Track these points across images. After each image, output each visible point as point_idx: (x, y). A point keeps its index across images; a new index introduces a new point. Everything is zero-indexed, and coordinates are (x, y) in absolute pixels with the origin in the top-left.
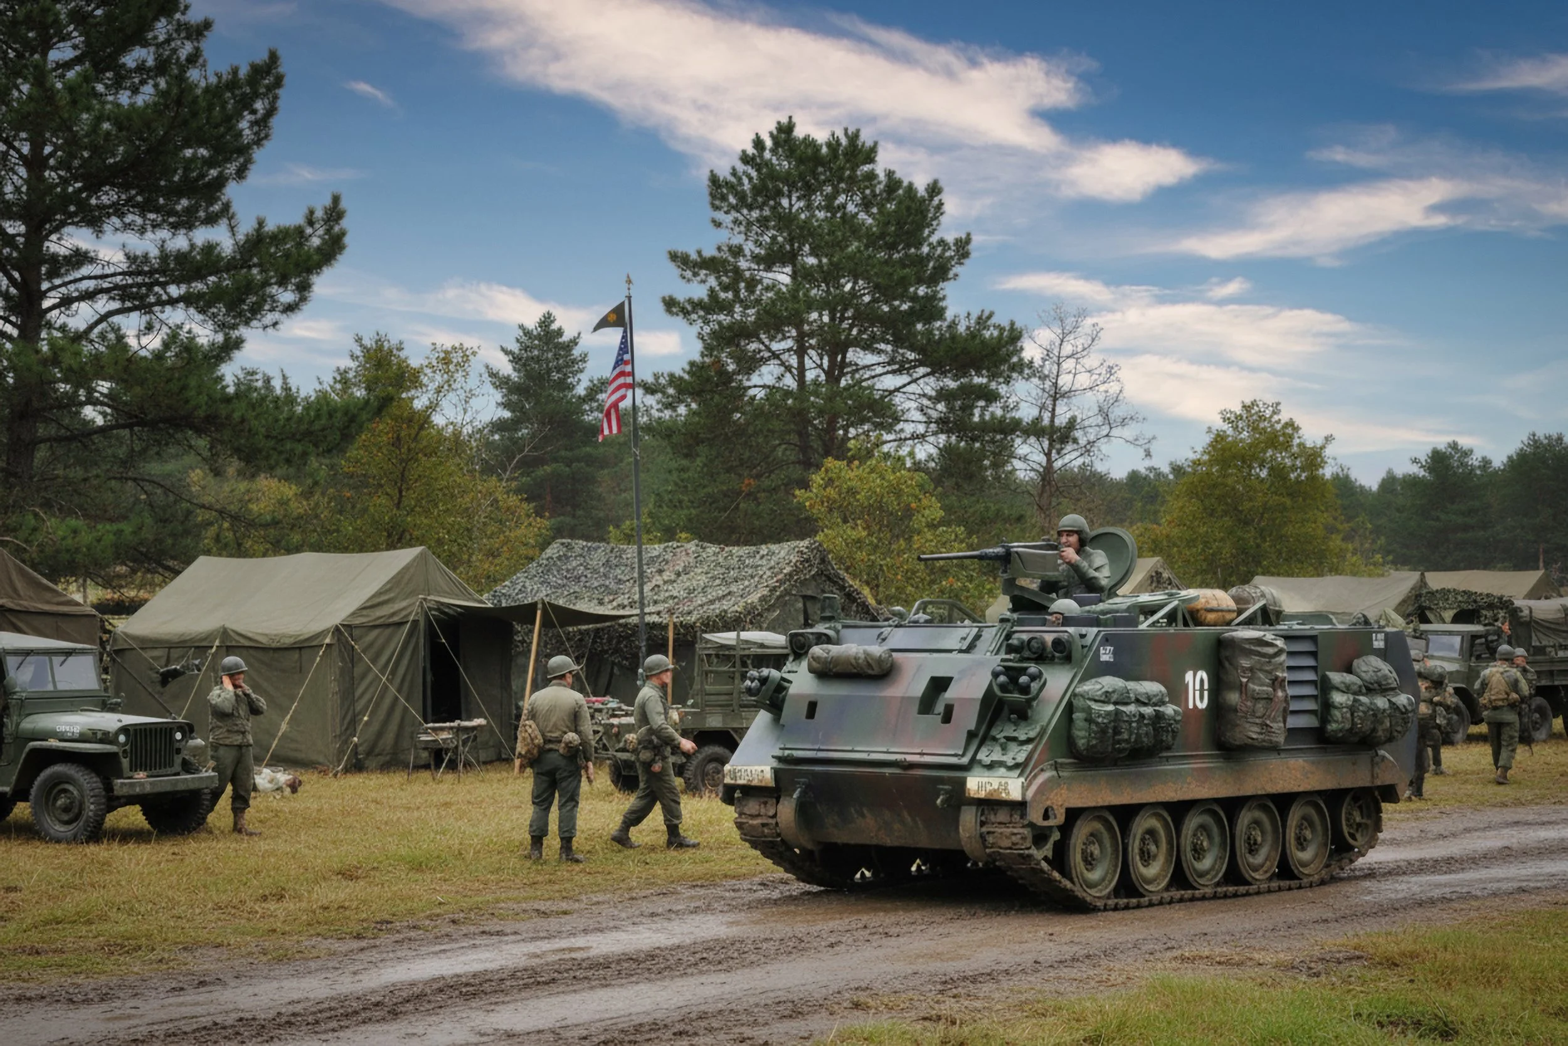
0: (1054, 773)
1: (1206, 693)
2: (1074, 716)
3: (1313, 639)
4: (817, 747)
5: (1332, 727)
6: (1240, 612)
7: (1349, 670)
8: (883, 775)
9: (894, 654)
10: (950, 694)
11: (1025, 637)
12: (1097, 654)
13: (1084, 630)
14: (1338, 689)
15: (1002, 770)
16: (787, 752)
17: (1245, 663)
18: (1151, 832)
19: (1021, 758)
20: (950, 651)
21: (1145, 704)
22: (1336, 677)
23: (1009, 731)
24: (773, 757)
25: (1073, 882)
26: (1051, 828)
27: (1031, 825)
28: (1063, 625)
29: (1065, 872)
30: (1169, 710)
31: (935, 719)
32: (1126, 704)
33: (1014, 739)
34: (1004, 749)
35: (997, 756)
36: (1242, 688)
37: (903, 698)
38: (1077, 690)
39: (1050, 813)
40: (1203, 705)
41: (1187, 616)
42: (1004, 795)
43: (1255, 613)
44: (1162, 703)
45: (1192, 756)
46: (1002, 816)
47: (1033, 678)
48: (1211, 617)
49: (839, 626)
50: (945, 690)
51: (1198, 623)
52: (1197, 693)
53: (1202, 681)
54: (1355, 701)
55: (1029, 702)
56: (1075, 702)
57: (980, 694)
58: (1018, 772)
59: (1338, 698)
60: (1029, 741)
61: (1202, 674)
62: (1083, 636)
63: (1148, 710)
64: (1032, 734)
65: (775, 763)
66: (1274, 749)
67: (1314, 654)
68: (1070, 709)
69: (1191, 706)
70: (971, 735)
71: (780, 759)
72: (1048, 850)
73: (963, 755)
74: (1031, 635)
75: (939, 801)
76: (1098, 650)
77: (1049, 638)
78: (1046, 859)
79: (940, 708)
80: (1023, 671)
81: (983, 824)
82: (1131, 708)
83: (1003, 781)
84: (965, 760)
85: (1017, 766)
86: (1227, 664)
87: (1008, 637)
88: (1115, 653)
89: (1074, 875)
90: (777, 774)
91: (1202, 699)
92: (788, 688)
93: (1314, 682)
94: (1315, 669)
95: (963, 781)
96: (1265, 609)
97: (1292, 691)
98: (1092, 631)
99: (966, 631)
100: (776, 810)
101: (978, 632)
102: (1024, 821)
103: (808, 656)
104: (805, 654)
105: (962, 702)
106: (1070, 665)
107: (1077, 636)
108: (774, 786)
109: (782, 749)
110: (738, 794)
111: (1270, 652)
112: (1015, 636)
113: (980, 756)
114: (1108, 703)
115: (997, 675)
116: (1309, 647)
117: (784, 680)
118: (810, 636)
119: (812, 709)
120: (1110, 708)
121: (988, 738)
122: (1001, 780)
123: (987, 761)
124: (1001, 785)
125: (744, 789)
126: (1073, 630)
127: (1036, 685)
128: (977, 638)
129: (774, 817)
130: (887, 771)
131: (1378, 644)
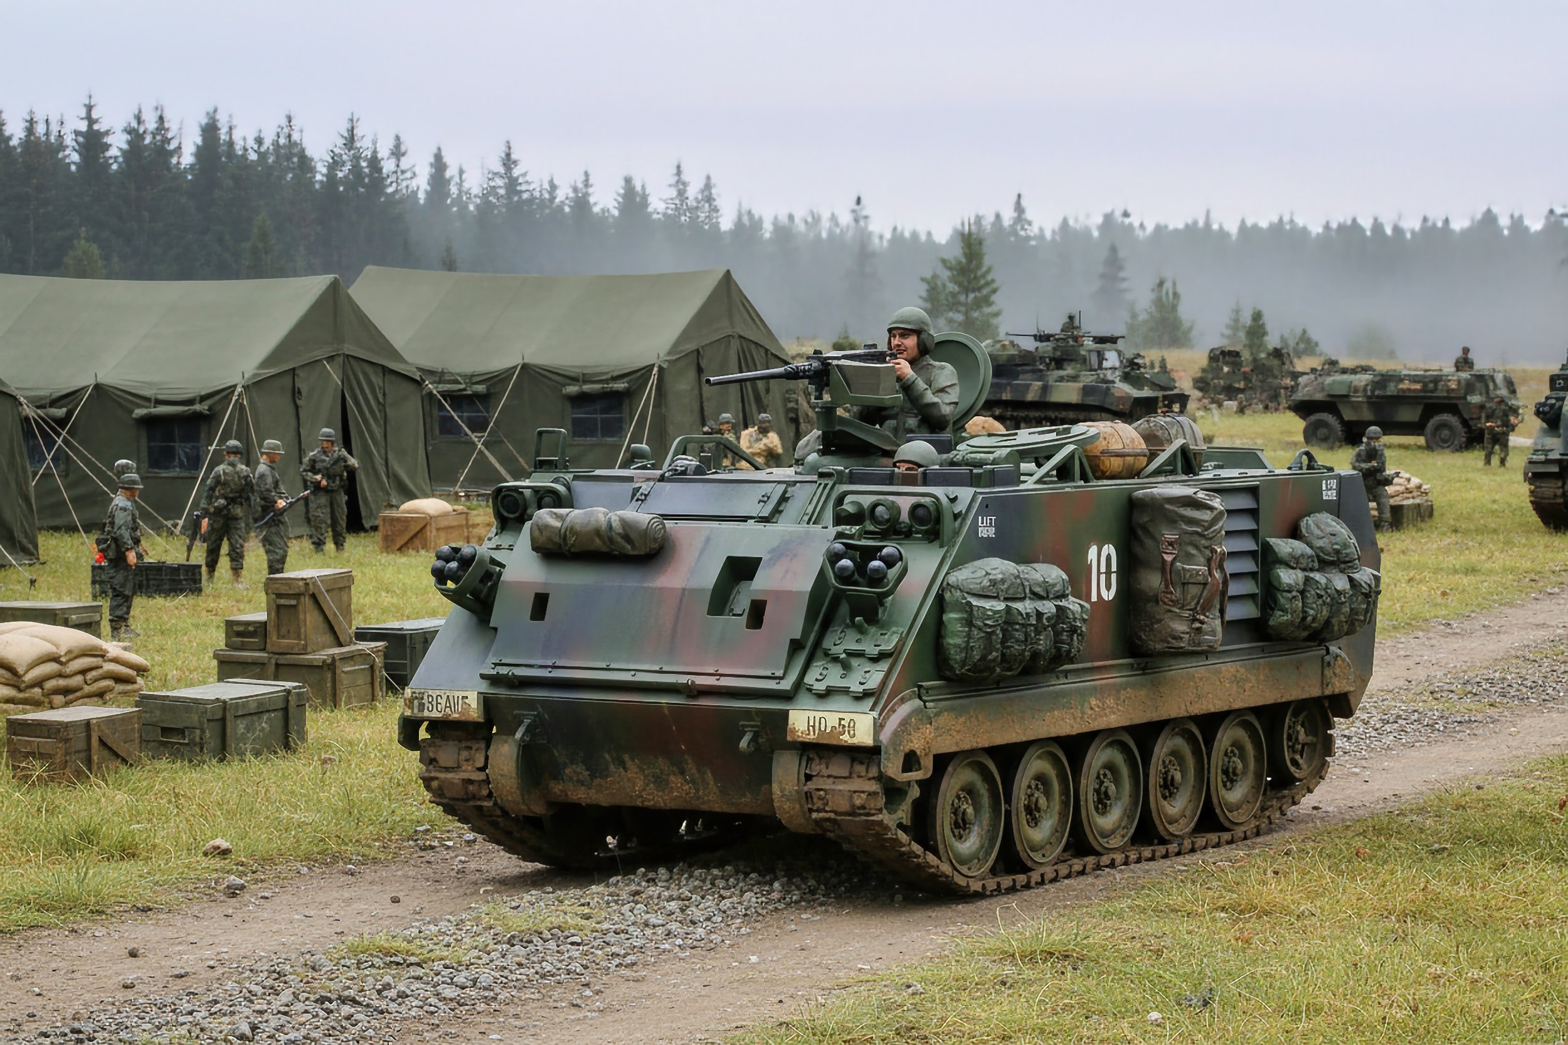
0: (919, 703)
1: (1114, 577)
2: (945, 617)
3: (1253, 491)
4: (549, 663)
5: (1277, 619)
6: (1153, 456)
7: (1294, 533)
8: (657, 707)
9: (669, 524)
10: (762, 582)
11: (866, 501)
12: (975, 527)
13: (953, 491)
14: (1284, 563)
15: (845, 702)
16: (504, 671)
17: (1170, 533)
18: (1041, 780)
19: (874, 681)
20: (744, 519)
21: (1040, 598)
22: (1285, 546)
23: (851, 642)
24: (483, 676)
25: (939, 857)
26: (909, 783)
27: (882, 778)
28: (922, 483)
30: (1073, 604)
31: (735, 622)
32: (1020, 598)
33: (860, 654)
34: (846, 667)
35: (834, 677)
36: (1163, 568)
37: (684, 590)
38: (952, 579)
39: (913, 762)
40: (1109, 595)
41: (1087, 468)
42: (846, 737)
43: (1174, 456)
44: (1062, 596)
45: (1095, 668)
46: (838, 766)
48: (1115, 464)
49: (569, 477)
50: (750, 576)
51: (1102, 473)
52: (1103, 577)
53: (1109, 558)
54: (1307, 580)
55: (881, 599)
56: (947, 597)
57: (806, 584)
58: (870, 702)
59: (1287, 577)
60: (882, 656)
61: (1109, 550)
62: (953, 500)
63: (1048, 607)
64: (889, 647)
65: (484, 686)
66: (1206, 652)
67: (1253, 513)
68: (939, 606)
69: (1094, 598)
70: (796, 646)
71: (495, 680)
72: (904, 811)
73: (781, 678)
74: (875, 499)
75: (743, 744)
76: (975, 523)
77: (905, 504)
78: (902, 825)
79: (742, 602)
80: (871, 553)
81: (808, 777)
82: (1025, 607)
83: (847, 717)
84: (786, 685)
85: (866, 694)
86: (1141, 534)
87: (840, 501)
88: (998, 525)
89: (941, 851)
90: (487, 702)
91: (1108, 587)
92: (500, 574)
93: (1252, 554)
94: (1254, 534)
95: (785, 715)
96: (1184, 451)
97: (1231, 567)
98: (965, 494)
99: (767, 488)
100: (487, 758)
101: (785, 492)
102: (874, 772)
103: (528, 525)
104: (522, 520)
105: (780, 595)
106: (936, 543)
107: (944, 501)
108: (481, 720)
109: (496, 664)
110: (423, 734)
111: (1206, 516)
112: (848, 499)
113: (809, 679)
114: (996, 598)
115: (833, 558)
116: (1245, 502)
117: (493, 562)
118: (527, 492)
119: (540, 604)
120: (1000, 606)
121: (820, 653)
122: (841, 715)
123: (821, 687)
124: (843, 722)
125: (435, 726)
126: (939, 491)
127: (893, 573)
128: (784, 499)
129: (483, 769)
130: (663, 700)
131: (1330, 495)
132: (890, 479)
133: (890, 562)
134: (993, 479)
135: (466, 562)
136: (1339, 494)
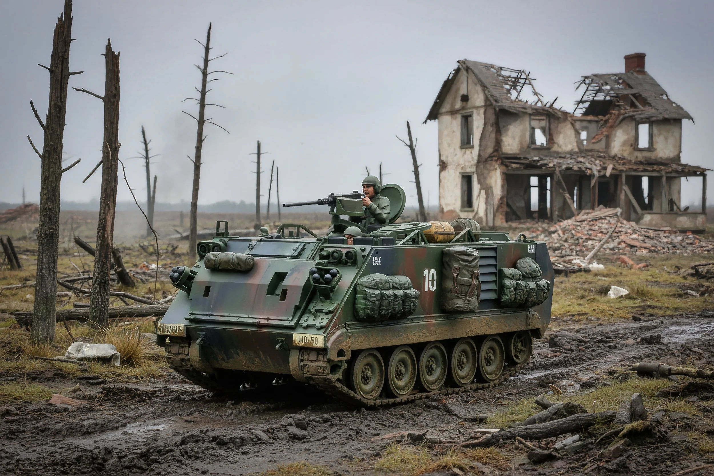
0: (344, 330)
1: (435, 282)
2: (357, 296)
3: (495, 249)
4: (209, 313)
5: (505, 298)
6: (456, 234)
7: (514, 266)
8: (246, 332)
9: (256, 258)
10: (286, 282)
11: (331, 250)
12: (371, 261)
13: (364, 247)
14: (508, 277)
15: (314, 331)
16: (193, 316)
17: (456, 265)
18: (403, 361)
19: (324, 323)
20: (287, 257)
21: (398, 289)
22: (508, 271)
23: (319, 306)
24: (186, 319)
25: (355, 392)
26: (342, 361)
27: (330, 361)
28: (352, 244)
30: (412, 292)
31: (276, 298)
32: (387, 289)
33: (321, 311)
34: (315, 316)
35: (311, 321)
36: (454, 279)
37: (259, 285)
38: (359, 282)
39: (342, 353)
40: (433, 289)
41: (425, 238)
42: (314, 344)
43: (464, 235)
44: (408, 288)
46: (312, 356)
47: (334, 275)
48: (440, 237)
49: (226, 240)
50: (283, 280)
52: (430, 282)
53: (433, 275)
54: (517, 284)
55: (331, 289)
56: (358, 288)
57: (302, 282)
58: (323, 330)
59: (508, 282)
60: (330, 312)
61: (433, 271)
62: (363, 251)
64: (332, 308)
65: (186, 322)
66: (472, 312)
67: (495, 258)
68: (355, 291)
69: (426, 290)
70: (297, 308)
71: (189, 320)
72: (339, 374)
73: (291, 320)
74: (334, 249)
75: (277, 347)
77: (344, 251)
78: (338, 380)
79: (279, 291)
80: (328, 271)
81: (302, 360)
82: (390, 292)
83: (314, 336)
84: (292, 323)
85: (322, 328)
86: (447, 266)
87: (323, 250)
88: (382, 261)
89: (356, 388)
90: (187, 329)
91: (433, 285)
92: (195, 276)
93: (495, 274)
94: (495, 266)
95: (291, 336)
96: (469, 233)
97: (482, 279)
98: (368, 248)
99: (297, 245)
100: (189, 351)
101: (304, 246)
102: (326, 359)
103: (205, 258)
104: (204, 256)
105: (292, 288)
106: (355, 267)
107: (359, 250)
108: (186, 336)
109: (191, 314)
110: (168, 340)
111: (470, 259)
112: (326, 249)
113: (301, 321)
114: (377, 289)
115: (313, 273)
116: (492, 254)
117: (192, 272)
118: (211, 245)
119: (207, 290)
120: (378, 292)
121: (307, 311)
122: (312, 336)
123: (305, 324)
124: (313, 339)
125: (170, 338)
126: (358, 247)
127: (335, 279)
128: (303, 249)
129: (188, 355)
130: (249, 329)
131: (531, 251)
134: (383, 243)
135: (181, 273)
136: (536, 251)
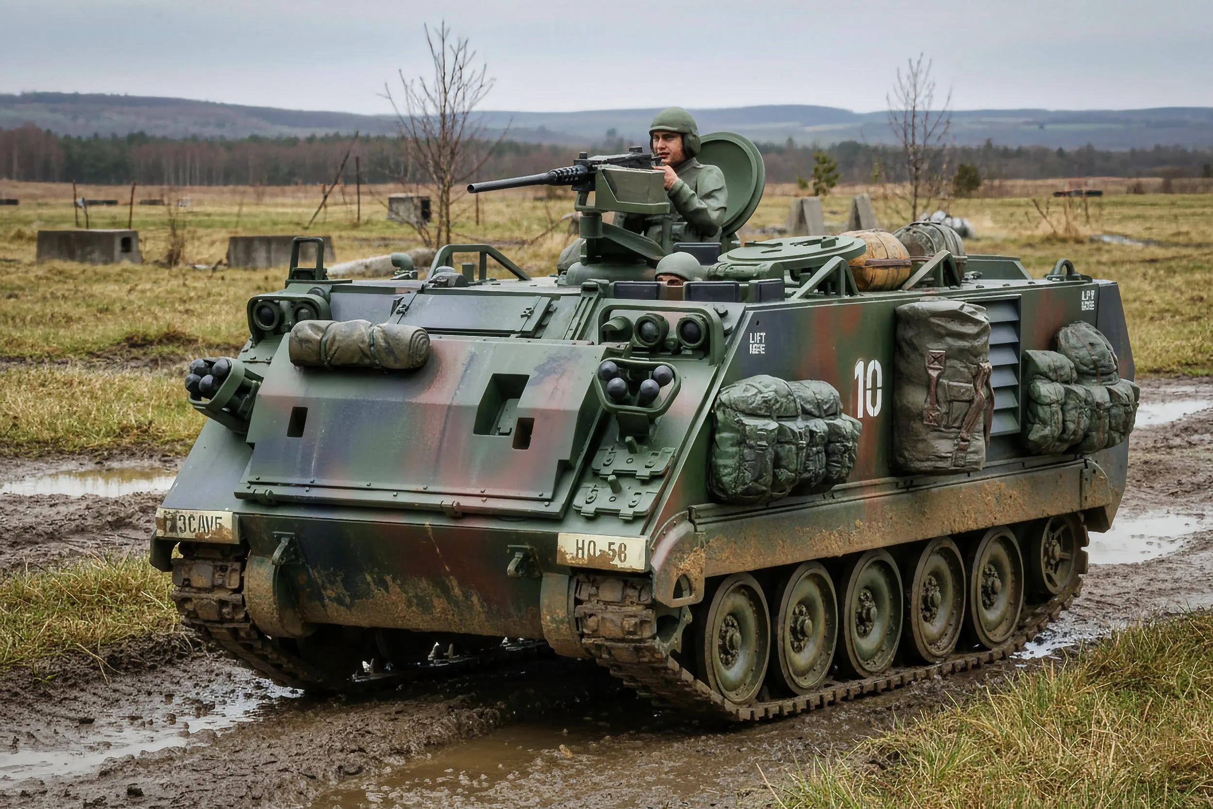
0: (689, 527)
1: (879, 392)
2: (717, 436)
3: (1014, 304)
4: (308, 482)
5: (1037, 433)
6: (915, 267)
7: (1053, 344)
8: (421, 529)
9: (433, 338)
10: (530, 400)
11: (634, 317)
12: (745, 343)
13: (722, 306)
14: (1045, 376)
15: (615, 526)
16: (260, 490)
17: (936, 349)
18: (807, 603)
19: (645, 504)
20: (507, 334)
21: (812, 416)
22: (1044, 358)
23: (621, 461)
24: (238, 495)
25: (708, 684)
26: (680, 609)
27: (654, 605)
28: (689, 298)
29: (700, 673)
30: (845, 423)
31: (502, 441)
32: (793, 417)
33: (630, 476)
34: (616, 489)
35: (604, 499)
36: (928, 384)
37: (450, 407)
38: (724, 397)
39: (684, 585)
40: (874, 411)
41: (852, 280)
42: (616, 562)
43: (937, 267)
44: (835, 415)
45: (861, 487)
46: (610, 592)
48: (880, 275)
49: (327, 288)
50: (518, 395)
51: (867, 286)
52: (869, 393)
53: (875, 373)
54: (1068, 392)
55: (651, 419)
56: (720, 415)
57: (574, 402)
58: (640, 526)
59: (1047, 390)
60: (654, 478)
61: (875, 365)
62: (723, 315)
63: (820, 426)
64: (660, 466)
65: (239, 506)
66: (966, 470)
67: (1014, 325)
69: (860, 415)
70: (564, 467)
71: (250, 499)
72: (676, 639)
73: (549, 500)
74: (642, 314)
75: (511, 567)
76: (746, 338)
77: (673, 320)
78: (674, 654)
79: (508, 422)
80: (643, 372)
81: (578, 602)
82: (797, 425)
83: (617, 540)
84: (556, 507)
85: (637, 518)
86: (906, 349)
87: (606, 315)
88: (769, 342)
89: (710, 677)
90: (242, 523)
91: (874, 404)
92: (257, 387)
93: (1013, 368)
94: (1014, 347)
95: (555, 537)
96: (947, 263)
97: (996, 381)
98: (735, 309)
99: (530, 301)
100: (242, 580)
101: (549, 305)
102: (645, 598)
103: (287, 336)
104: (278, 333)
105: (547, 414)
106: (706, 361)
107: (715, 316)
108: (237, 542)
109: (251, 483)
110: (176, 554)
111: (973, 330)
112: (615, 313)
113: (579, 501)
114: (769, 417)
115: (605, 376)
116: (1005, 315)
117: (249, 375)
118: (284, 304)
119: (298, 420)
120: (773, 425)
121: (589, 473)
122: (611, 539)
123: (590, 509)
124: (612, 547)
125: (187, 546)
126: (710, 308)
127: (665, 391)
128: (548, 312)
129: (239, 590)
130: (427, 522)
131: (1088, 305)
132: (657, 293)
133: (663, 381)
134: (761, 294)
135: (221, 375)
136: (1097, 305)
